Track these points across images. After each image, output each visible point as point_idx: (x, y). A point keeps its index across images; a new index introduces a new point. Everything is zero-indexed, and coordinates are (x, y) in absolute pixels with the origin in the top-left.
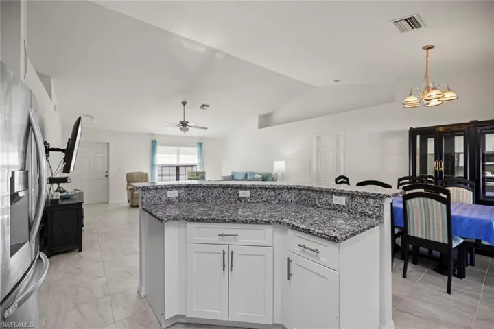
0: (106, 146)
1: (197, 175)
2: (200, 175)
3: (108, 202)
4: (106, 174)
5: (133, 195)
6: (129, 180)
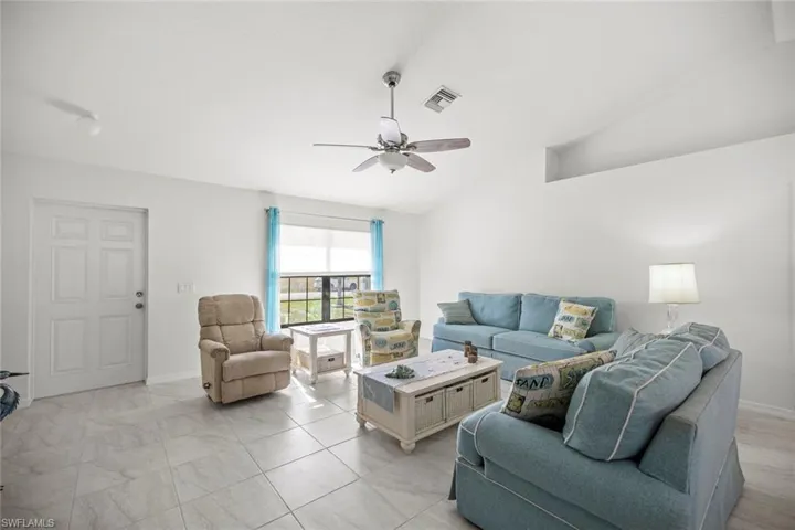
0: (137, 220)
1: (379, 300)
2: (389, 300)
3: (144, 382)
4: (139, 300)
5: (221, 371)
6: (209, 319)
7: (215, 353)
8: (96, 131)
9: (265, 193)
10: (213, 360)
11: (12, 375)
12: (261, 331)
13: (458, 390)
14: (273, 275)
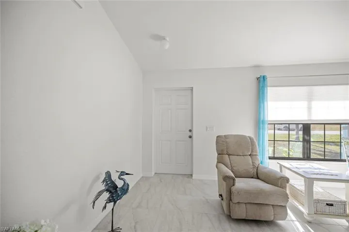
4: (190, 134)
5: (230, 193)
6: (222, 150)
7: (226, 178)
8: (167, 46)
9: (257, 67)
10: (224, 183)
11: (127, 174)
12: (257, 163)
14: (263, 122)
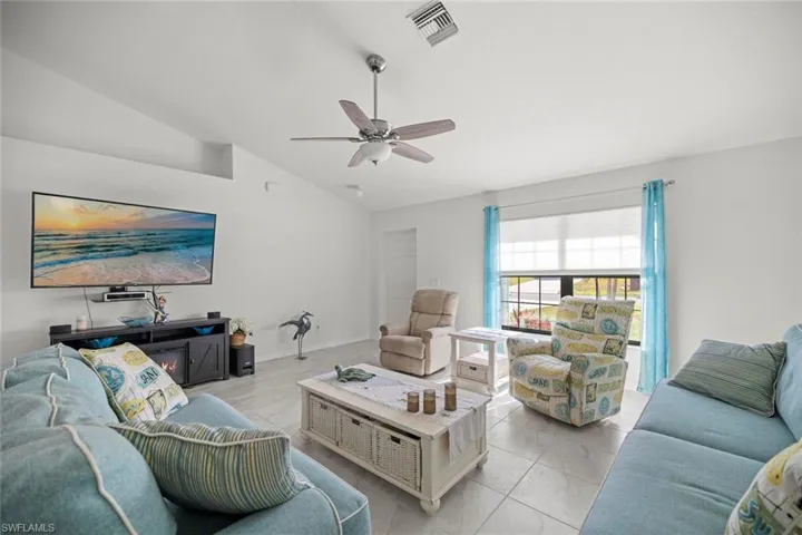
2: (601, 316)
13: (355, 421)
